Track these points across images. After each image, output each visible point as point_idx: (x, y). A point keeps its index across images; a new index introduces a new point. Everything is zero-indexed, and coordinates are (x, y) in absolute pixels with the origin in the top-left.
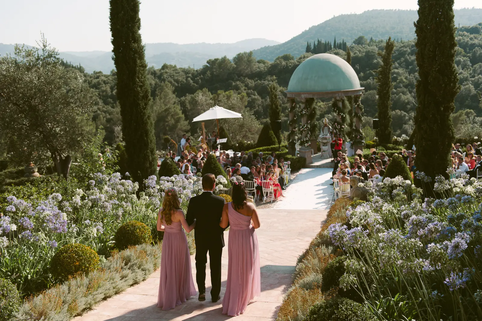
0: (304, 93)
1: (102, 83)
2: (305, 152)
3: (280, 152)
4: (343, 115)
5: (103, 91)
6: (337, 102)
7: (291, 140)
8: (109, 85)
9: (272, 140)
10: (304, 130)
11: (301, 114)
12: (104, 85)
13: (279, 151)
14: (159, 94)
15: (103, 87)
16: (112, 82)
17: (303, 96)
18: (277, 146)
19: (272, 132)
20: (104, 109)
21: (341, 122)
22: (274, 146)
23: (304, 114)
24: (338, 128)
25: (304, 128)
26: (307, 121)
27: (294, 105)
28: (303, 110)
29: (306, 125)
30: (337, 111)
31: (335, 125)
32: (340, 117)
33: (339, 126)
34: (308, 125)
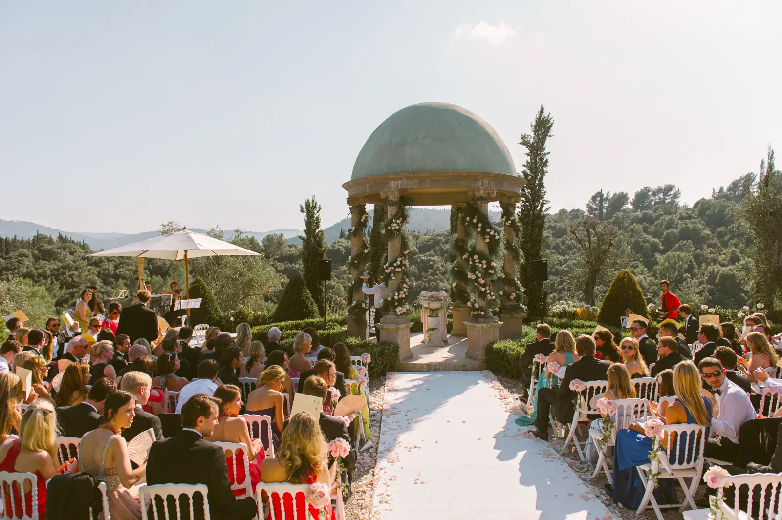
0: (398, 176)
1: (106, 261)
2: (398, 329)
3: (327, 332)
4: (494, 236)
5: (105, 270)
6: (479, 202)
7: (354, 303)
8: (113, 262)
9: (307, 307)
10: (394, 272)
11: (387, 230)
12: (106, 263)
13: (324, 329)
14: (172, 274)
15: (105, 265)
16: (117, 260)
17: (393, 184)
18: (317, 319)
19: (308, 291)
20: (103, 290)
21: (487, 252)
22: (311, 320)
23: (396, 230)
24: (482, 267)
25: (395, 267)
26: (402, 249)
27: (363, 218)
28: (394, 221)
29: (399, 259)
30: (480, 225)
31: (473, 261)
32: (487, 240)
33: (484, 262)
34: (405, 260)
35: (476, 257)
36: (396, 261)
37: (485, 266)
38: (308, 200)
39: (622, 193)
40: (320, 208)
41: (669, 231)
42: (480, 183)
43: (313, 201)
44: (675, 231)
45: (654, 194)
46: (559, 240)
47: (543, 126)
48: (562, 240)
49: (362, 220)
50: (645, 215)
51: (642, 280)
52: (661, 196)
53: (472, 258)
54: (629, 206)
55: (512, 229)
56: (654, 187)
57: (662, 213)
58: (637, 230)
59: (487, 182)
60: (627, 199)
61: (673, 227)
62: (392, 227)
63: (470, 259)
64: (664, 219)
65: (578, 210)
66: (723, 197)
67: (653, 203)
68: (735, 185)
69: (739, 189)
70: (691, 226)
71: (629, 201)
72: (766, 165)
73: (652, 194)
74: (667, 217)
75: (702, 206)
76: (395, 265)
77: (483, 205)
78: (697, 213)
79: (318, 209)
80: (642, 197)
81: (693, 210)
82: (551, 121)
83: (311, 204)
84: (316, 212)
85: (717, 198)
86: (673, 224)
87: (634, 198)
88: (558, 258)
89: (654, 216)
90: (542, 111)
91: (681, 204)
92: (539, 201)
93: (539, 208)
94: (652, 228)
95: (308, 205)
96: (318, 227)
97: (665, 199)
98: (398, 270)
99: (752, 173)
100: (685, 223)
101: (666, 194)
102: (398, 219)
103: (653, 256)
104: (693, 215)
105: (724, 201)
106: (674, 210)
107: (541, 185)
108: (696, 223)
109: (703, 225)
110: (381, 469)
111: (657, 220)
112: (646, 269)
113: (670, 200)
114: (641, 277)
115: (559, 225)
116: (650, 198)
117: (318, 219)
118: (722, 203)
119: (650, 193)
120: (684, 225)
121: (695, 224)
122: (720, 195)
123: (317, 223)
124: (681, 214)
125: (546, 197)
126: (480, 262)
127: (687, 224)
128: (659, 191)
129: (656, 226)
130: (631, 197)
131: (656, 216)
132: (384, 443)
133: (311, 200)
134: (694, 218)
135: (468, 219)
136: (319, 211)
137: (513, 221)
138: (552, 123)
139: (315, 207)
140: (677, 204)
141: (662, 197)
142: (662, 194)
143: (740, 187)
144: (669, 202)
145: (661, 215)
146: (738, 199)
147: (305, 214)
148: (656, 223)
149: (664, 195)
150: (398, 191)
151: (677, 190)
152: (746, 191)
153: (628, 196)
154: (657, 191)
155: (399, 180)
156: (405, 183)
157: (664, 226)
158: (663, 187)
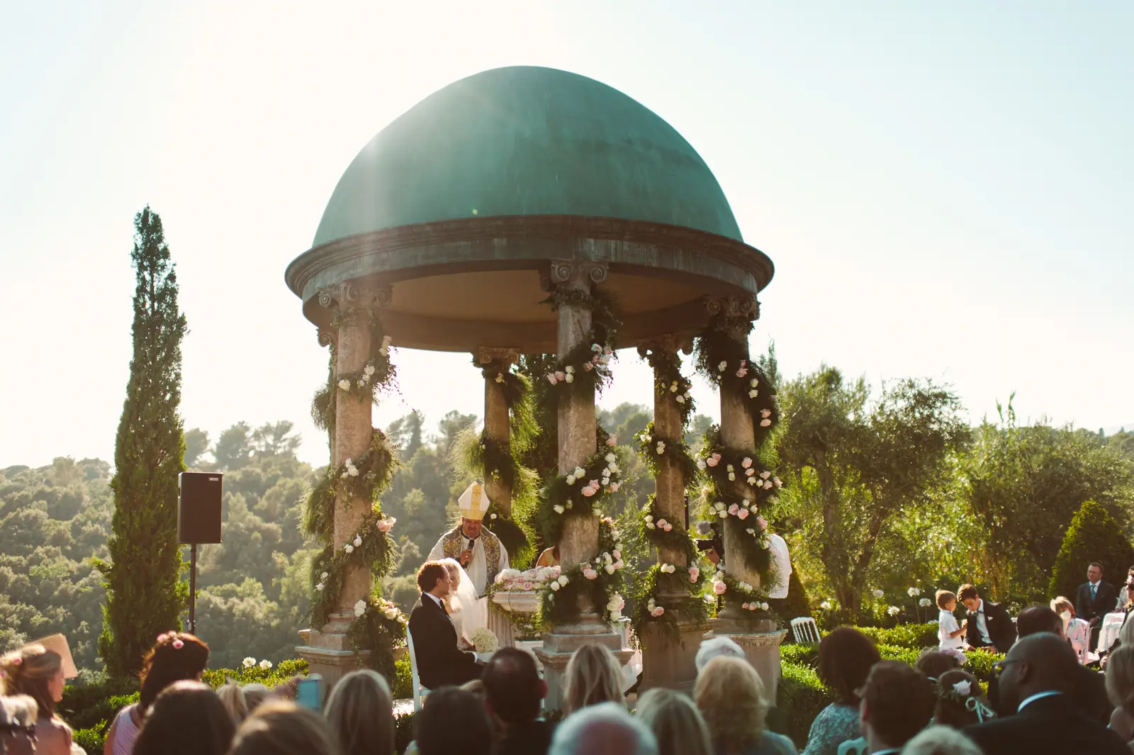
39: (197, 430)
45: (257, 436)
46: (65, 525)
48: (74, 524)
50: (246, 474)
51: (253, 606)
52: (270, 439)
54: (208, 457)
56: (255, 424)
57: (280, 473)
58: (235, 505)
60: (206, 443)
64: (283, 485)
65: (97, 461)
67: (251, 454)
71: (209, 447)
73: (253, 436)
74: (290, 482)
80: (233, 440)
87: (218, 441)
88: (67, 565)
89: (264, 479)
91: (302, 461)
94: (263, 503)
97: (276, 447)
101: (278, 438)
103: (270, 559)
106: (294, 469)
111: (269, 487)
112: (260, 584)
113: (284, 450)
114: (252, 602)
115: (61, 491)
116: (248, 444)
119: (249, 434)
124: (311, 476)
128: (267, 430)
129: (268, 499)
130: (214, 440)
131: (269, 479)
140: (296, 459)
141: (271, 443)
142: (272, 437)
143: (404, 432)
144: (284, 454)
145: (276, 478)
148: (268, 492)
149: (275, 440)
150: (608, 268)
151: (297, 433)
152: (416, 442)
153: (208, 438)
154: (261, 432)
155: (610, 239)
156: (625, 248)
157: (283, 499)
158: (274, 424)
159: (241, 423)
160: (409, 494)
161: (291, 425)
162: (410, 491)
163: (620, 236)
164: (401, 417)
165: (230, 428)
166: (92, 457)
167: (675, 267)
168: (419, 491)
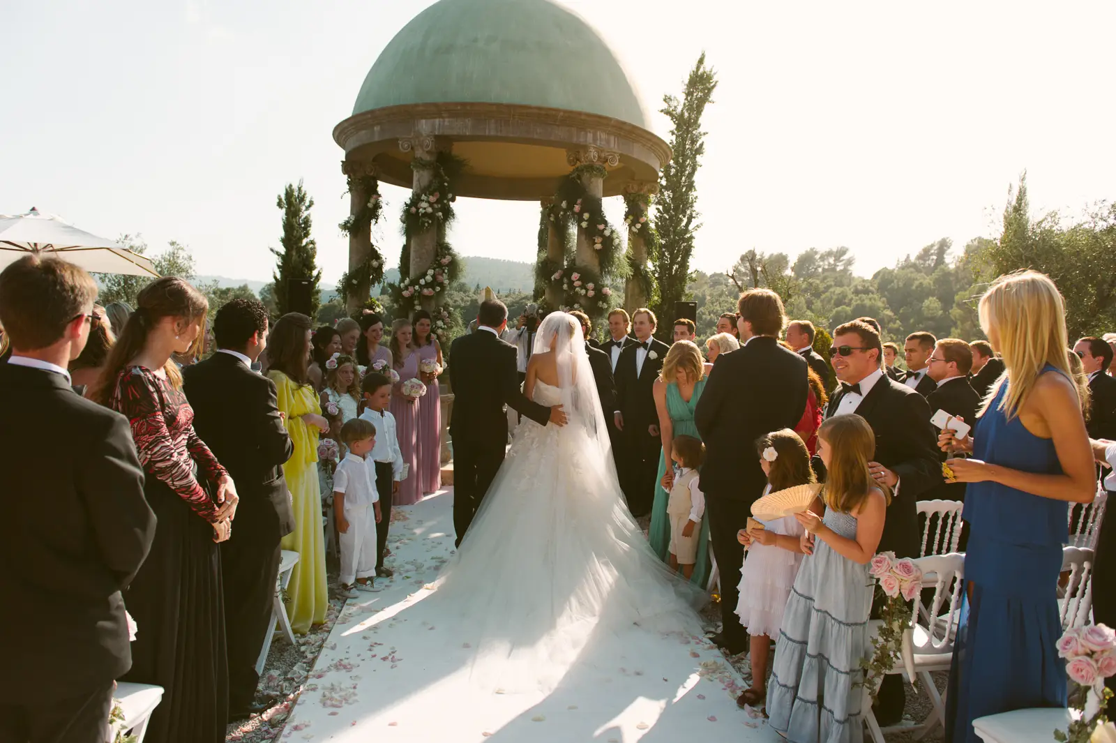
0: (434, 109)
4: (610, 239)
6: (586, 175)
10: (419, 296)
17: (424, 125)
21: (595, 267)
23: (425, 214)
24: (586, 295)
25: (421, 286)
26: (437, 255)
27: (372, 201)
28: (423, 197)
29: (431, 272)
30: (586, 216)
31: (571, 283)
32: (598, 246)
33: (591, 285)
34: (442, 275)
35: (575, 276)
36: (424, 275)
37: (591, 293)
38: (291, 186)
39: (782, 254)
40: (311, 203)
41: (840, 308)
42: (590, 136)
43: (300, 189)
44: (848, 308)
45: (823, 258)
47: (700, 85)
49: (370, 205)
50: (809, 284)
52: (832, 260)
53: (569, 278)
54: (789, 272)
55: (642, 241)
56: (822, 248)
57: (833, 283)
59: (604, 136)
60: (787, 262)
61: (845, 304)
62: (418, 209)
63: (565, 280)
64: (834, 292)
66: (911, 267)
67: (820, 270)
68: (926, 253)
69: (932, 257)
70: (867, 303)
71: (789, 265)
72: (1015, 192)
73: (820, 258)
74: (838, 290)
75: (884, 280)
76: (422, 282)
77: (593, 179)
78: (876, 286)
79: (307, 203)
80: (806, 260)
81: (871, 282)
82: (715, 79)
83: (296, 194)
84: (304, 208)
85: (903, 268)
86: (845, 299)
87: (796, 261)
89: (821, 287)
90: (701, 61)
91: (855, 275)
92: (686, 212)
93: (684, 224)
95: (289, 194)
96: (307, 235)
97: (836, 265)
98: (426, 291)
99: (948, 238)
100: (860, 298)
101: (837, 259)
102: (432, 194)
104: (871, 288)
105: (912, 272)
106: (846, 281)
107: (691, 186)
108: (875, 300)
109: (883, 302)
110: (296, 728)
111: (824, 293)
113: (842, 268)
116: (817, 263)
117: (307, 222)
118: (909, 275)
119: (817, 257)
120: (859, 302)
121: (873, 302)
122: (908, 265)
123: (305, 228)
124: (856, 286)
125: (696, 206)
126: (583, 287)
127: (864, 300)
128: (829, 254)
129: (823, 301)
130: (793, 260)
131: (825, 288)
132: (333, 648)
133: (295, 187)
134: (873, 293)
135: (564, 204)
136: (310, 206)
137: (645, 225)
138: (716, 82)
139: (302, 199)
140: (851, 274)
141: (832, 262)
142: (833, 258)
143: (932, 254)
144: (841, 271)
145: (829, 287)
146: (930, 271)
147: (284, 210)
148: (823, 296)
149: (835, 261)
150: (433, 139)
151: (851, 255)
152: (940, 260)
153: (788, 259)
154: (826, 255)
155: (435, 118)
156: (446, 123)
157: (833, 301)
158: (835, 250)
159: (812, 249)
160: (926, 301)
161: (847, 249)
162: (928, 298)
163: (439, 115)
164: (933, 243)
165: (804, 253)
166: (718, 272)
167: (487, 133)
168: (935, 298)
